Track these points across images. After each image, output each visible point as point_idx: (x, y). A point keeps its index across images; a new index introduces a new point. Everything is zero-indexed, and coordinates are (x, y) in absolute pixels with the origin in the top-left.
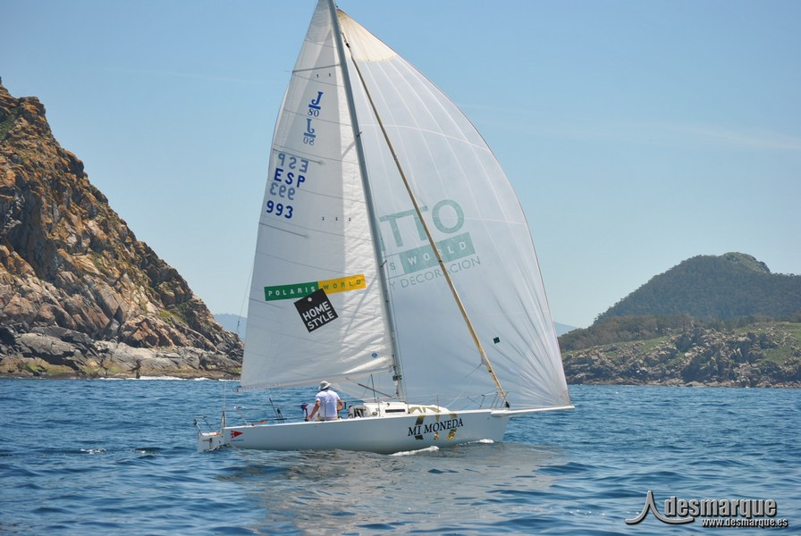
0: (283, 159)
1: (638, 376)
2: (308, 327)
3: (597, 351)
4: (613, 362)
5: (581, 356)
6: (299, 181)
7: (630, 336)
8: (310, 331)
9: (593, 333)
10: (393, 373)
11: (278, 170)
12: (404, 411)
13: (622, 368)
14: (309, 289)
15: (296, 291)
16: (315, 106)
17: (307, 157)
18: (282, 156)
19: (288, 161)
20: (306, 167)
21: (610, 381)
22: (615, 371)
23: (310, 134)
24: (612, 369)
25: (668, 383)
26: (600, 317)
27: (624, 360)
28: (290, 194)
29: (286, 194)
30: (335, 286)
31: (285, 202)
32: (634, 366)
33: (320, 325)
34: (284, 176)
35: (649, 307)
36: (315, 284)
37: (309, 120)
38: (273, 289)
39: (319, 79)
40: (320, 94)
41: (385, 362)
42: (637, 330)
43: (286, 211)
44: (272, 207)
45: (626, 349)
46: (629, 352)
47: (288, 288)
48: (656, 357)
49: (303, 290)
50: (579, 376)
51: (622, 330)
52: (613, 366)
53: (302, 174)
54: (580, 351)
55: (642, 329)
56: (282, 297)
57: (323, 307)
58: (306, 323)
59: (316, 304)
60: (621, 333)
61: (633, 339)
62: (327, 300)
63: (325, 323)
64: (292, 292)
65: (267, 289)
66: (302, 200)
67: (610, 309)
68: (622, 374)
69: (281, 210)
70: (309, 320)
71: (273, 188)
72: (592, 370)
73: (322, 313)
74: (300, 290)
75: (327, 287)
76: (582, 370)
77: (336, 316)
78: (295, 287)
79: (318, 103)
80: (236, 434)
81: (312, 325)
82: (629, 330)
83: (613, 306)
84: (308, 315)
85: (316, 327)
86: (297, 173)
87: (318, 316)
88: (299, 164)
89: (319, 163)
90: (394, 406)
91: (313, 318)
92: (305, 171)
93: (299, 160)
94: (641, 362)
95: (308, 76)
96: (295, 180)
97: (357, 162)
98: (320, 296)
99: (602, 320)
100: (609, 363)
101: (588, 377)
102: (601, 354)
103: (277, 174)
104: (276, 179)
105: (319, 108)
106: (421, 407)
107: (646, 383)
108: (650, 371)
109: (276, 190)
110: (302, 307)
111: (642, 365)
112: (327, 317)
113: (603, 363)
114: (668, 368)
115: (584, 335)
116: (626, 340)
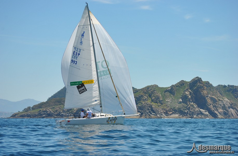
0: (75, 49)
1: (61, 116)
2: (80, 93)
3: (49, 108)
4: (53, 112)
5: (44, 110)
6: (79, 55)
7: (58, 104)
8: (80, 94)
9: (47, 103)
10: (100, 106)
11: (74, 52)
12: (104, 115)
13: (56, 113)
14: (80, 83)
15: (77, 83)
16: (83, 35)
17: (80, 48)
18: (75, 48)
19: (76, 49)
20: (80, 51)
21: (53, 117)
22: (54, 114)
23: (81, 43)
24: (53, 114)
25: (69, 117)
26: (49, 98)
27: (56, 111)
28: (76, 58)
29: (75, 58)
30: (86, 82)
31: (75, 60)
32: (60, 113)
33: (83, 92)
34: (75, 53)
35: (63, 95)
36: (81, 82)
37: (81, 39)
38: (72, 83)
39: (84, 28)
40: (84, 32)
41: (98, 103)
42: (60, 102)
43: (75, 62)
44: (72, 61)
45: (57, 108)
46: (58, 109)
47: (75, 82)
48: (66, 110)
49: (79, 83)
50: (43, 116)
51: (56, 102)
52: (53, 113)
53: (79, 53)
54: (44, 109)
55: (62, 102)
56: (74, 85)
57: (83, 88)
58: (79, 92)
59: (82, 87)
60: (56, 103)
61: (59, 105)
62: (84, 86)
63: (84, 92)
64: (76, 84)
65: (71, 83)
66: (79, 60)
67: (52, 96)
68: (56, 115)
69: (74, 62)
70: (80, 91)
71: (73, 56)
72: (47, 114)
73: (83, 89)
74: (78, 83)
75: (84, 82)
76: (44, 114)
77: (87, 90)
78: (77, 82)
79: (83, 34)
80: (69, 121)
81: (81, 92)
82: (58, 102)
83: (53, 95)
84: (80, 90)
85: (81, 93)
86: (78, 53)
87: (82, 90)
88: (79, 50)
89: (83, 50)
90: (102, 114)
91: (81, 91)
92: (80, 52)
93: (79, 49)
94: (62, 111)
95: (82, 28)
96: (78, 54)
97: (93, 50)
98: (83, 85)
99: (50, 99)
100: (52, 112)
101: (46, 116)
102: (50, 109)
103: (74, 53)
104: (74, 54)
105: (84, 36)
106: (107, 114)
107: (63, 118)
108: (64, 114)
109: (74, 57)
110: (78, 88)
111: (62, 112)
112: (84, 90)
113: (50, 112)
114: (69, 113)
115: (45, 104)
116: (57, 105)
